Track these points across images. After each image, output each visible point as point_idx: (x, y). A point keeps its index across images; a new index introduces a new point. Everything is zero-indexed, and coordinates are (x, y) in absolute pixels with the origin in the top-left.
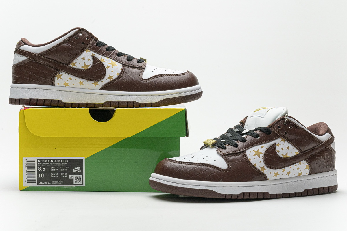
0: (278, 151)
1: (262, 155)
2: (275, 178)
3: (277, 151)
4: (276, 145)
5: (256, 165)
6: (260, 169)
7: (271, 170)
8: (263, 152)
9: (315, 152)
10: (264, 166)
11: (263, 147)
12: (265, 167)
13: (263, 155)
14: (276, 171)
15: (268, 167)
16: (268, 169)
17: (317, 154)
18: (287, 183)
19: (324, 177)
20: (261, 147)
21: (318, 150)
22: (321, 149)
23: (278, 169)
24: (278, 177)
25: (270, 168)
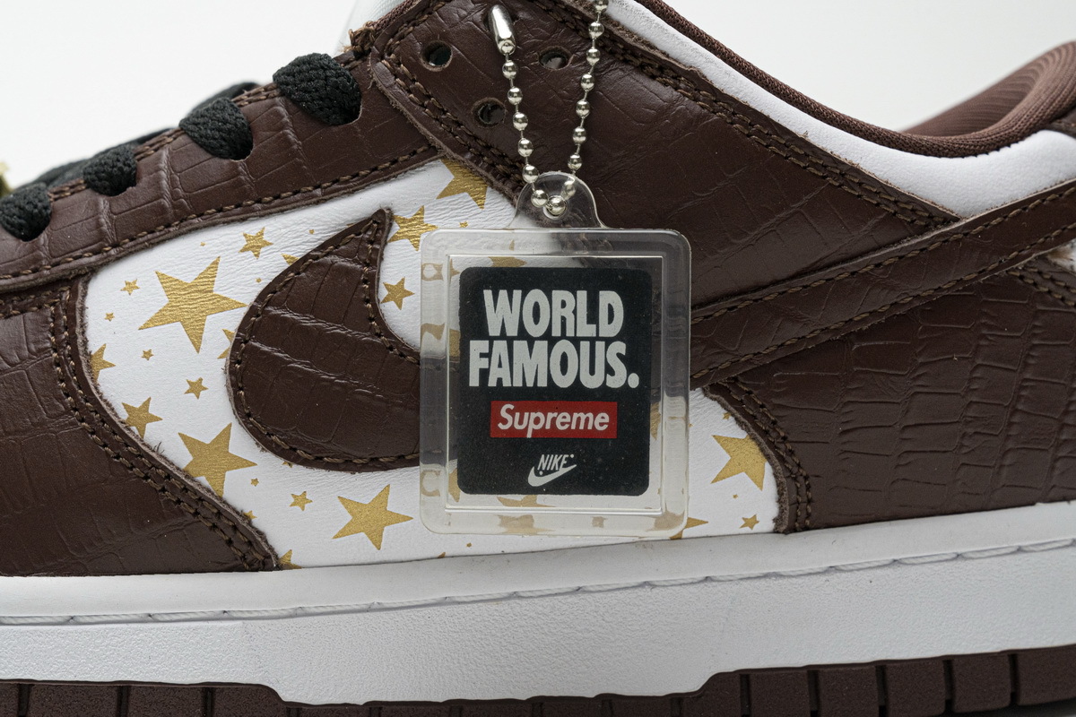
0: (399, 293)
1: (222, 328)
2: (359, 548)
3: (383, 293)
4: (396, 228)
5: (143, 414)
6: (180, 456)
7: (299, 470)
8: (247, 294)
9: (834, 317)
10: (226, 433)
11: (255, 246)
12: (242, 443)
13: (233, 320)
14: (364, 486)
15: (265, 441)
16: (269, 464)
17: (861, 335)
18: (515, 596)
19: (959, 556)
20: (243, 243)
21: (882, 300)
22: (925, 287)
23: (374, 464)
24: (397, 542)
25: (290, 455)
